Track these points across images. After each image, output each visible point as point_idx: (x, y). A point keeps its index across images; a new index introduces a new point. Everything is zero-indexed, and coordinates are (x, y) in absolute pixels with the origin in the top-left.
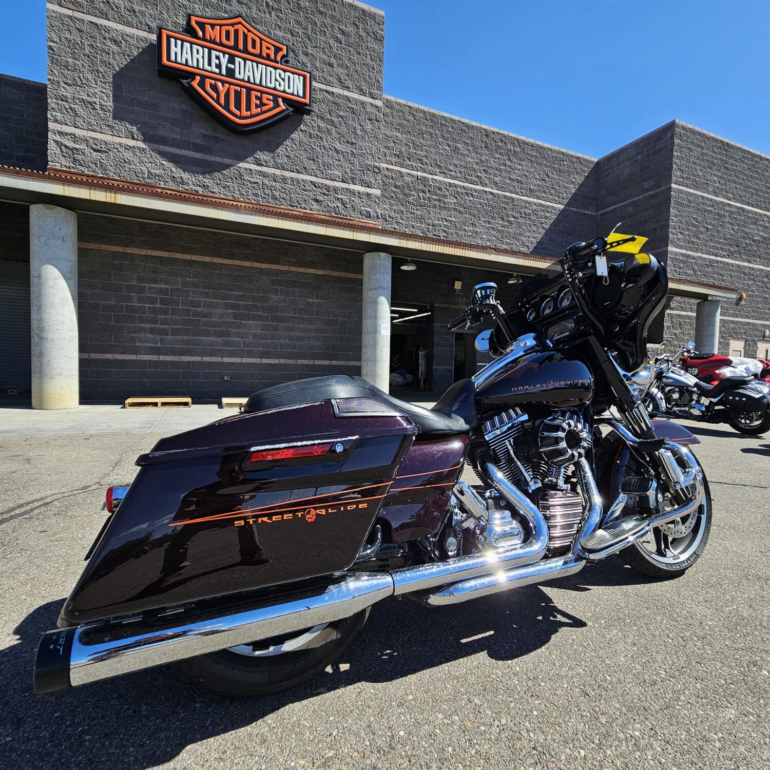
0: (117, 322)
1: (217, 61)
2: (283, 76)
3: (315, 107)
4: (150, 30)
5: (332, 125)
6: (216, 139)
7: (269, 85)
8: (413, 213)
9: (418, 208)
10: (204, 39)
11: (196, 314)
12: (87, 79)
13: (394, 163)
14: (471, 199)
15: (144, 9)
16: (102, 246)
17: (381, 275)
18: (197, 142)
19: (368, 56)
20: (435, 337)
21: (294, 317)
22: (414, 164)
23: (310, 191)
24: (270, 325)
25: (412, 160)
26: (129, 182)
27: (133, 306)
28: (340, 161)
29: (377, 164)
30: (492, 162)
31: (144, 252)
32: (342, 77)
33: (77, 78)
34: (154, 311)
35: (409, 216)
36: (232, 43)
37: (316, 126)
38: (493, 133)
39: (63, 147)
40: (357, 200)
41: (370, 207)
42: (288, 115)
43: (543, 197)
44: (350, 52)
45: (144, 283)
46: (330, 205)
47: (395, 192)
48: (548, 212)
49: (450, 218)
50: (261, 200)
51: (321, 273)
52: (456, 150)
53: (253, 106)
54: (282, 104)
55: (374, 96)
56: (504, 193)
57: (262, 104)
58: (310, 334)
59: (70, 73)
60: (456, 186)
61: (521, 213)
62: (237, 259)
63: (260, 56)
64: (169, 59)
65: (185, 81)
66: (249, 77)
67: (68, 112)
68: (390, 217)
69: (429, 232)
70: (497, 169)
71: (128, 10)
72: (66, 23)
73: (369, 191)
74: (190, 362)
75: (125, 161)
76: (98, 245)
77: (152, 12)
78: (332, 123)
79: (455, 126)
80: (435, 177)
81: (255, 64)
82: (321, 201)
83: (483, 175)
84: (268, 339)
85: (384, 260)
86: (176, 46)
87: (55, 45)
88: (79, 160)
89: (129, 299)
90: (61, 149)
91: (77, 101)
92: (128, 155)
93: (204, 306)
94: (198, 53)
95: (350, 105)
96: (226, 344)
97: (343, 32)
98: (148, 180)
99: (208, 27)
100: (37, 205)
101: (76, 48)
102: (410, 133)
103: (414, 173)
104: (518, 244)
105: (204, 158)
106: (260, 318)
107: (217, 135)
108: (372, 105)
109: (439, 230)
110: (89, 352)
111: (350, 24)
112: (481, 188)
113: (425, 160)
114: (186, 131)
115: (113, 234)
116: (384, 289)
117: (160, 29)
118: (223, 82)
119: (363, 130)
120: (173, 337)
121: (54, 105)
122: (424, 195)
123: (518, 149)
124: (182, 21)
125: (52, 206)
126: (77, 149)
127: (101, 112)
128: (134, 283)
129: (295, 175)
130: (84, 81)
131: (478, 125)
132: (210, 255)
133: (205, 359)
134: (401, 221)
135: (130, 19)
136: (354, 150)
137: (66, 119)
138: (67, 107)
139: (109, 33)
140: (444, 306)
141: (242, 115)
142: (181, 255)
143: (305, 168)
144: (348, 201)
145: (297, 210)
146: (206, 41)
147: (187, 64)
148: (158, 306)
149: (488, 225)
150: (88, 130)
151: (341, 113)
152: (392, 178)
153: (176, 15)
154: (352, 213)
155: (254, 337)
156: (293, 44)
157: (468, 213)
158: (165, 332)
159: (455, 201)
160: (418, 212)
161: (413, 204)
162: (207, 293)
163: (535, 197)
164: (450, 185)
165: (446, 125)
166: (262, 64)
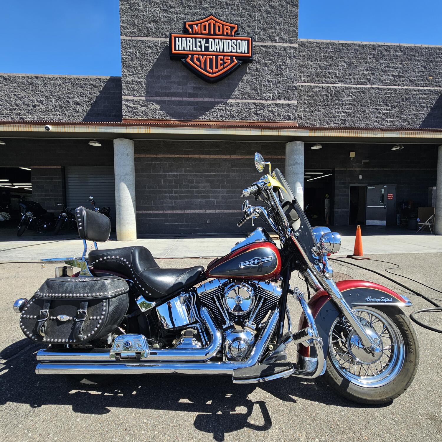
0: (154, 194)
1: (200, 44)
2: (235, 43)
3: (255, 57)
4: (166, 37)
5: (266, 66)
6: (200, 88)
7: (228, 50)
8: (320, 111)
9: (323, 107)
10: (193, 34)
11: (192, 187)
12: (138, 70)
13: (306, 81)
14: (362, 95)
15: (163, 26)
17: (297, 156)
18: (190, 91)
20: (336, 191)
22: (320, 79)
23: (253, 108)
24: (231, 190)
25: (318, 77)
26: (158, 120)
27: (161, 185)
28: (270, 87)
29: (294, 84)
30: (379, 67)
31: (166, 156)
32: (271, 35)
33: (134, 71)
34: (171, 187)
35: (317, 113)
36: (207, 32)
37: (256, 68)
38: (379, 46)
39: (129, 107)
40: (281, 109)
41: (290, 112)
42: (239, 66)
43: (421, 84)
44: (276, 17)
45: (166, 172)
46: (265, 115)
47: (307, 100)
48: (425, 94)
49: (346, 111)
50: (225, 118)
52: (351, 64)
53: (219, 65)
54: (236, 60)
55: (292, 41)
56: (388, 87)
57: (224, 63)
59: (131, 69)
60: (350, 88)
61: (402, 99)
62: (212, 155)
63: (223, 35)
64: (175, 50)
65: (183, 60)
66: (216, 49)
67: (130, 89)
68: (304, 116)
69: (331, 122)
70: (382, 71)
71: (156, 29)
72: (129, 44)
73: (290, 102)
74: (189, 213)
75: (156, 109)
76: (145, 155)
77: (167, 26)
79: (350, 48)
80: (335, 85)
81: (220, 40)
82: (259, 114)
83: (371, 77)
84: (230, 199)
85: (299, 145)
86: (178, 42)
87: (124, 56)
88: (135, 113)
89: (159, 181)
90: (128, 108)
91: (134, 83)
92: (157, 106)
93: (196, 182)
94: (189, 42)
95: (277, 51)
96: (207, 202)
97: (272, 7)
98: (167, 118)
99: (195, 26)
100: (116, 139)
101: (133, 56)
102: (317, 60)
103: (320, 85)
104: (400, 120)
105: (194, 100)
106: (225, 187)
107: (201, 86)
108: (291, 47)
109: (338, 120)
110: (142, 210)
112: (370, 86)
113: (328, 75)
114: (184, 87)
115: (151, 148)
116: (299, 164)
117: (171, 34)
118: (203, 55)
119: (285, 65)
120: (180, 200)
121: (124, 87)
122: (328, 98)
123: (400, 54)
124: (181, 27)
125: (122, 139)
126: (134, 107)
128: (162, 173)
129: (244, 101)
130: (137, 72)
131: (367, 43)
132: (198, 154)
133: (197, 211)
134: (311, 118)
135: (157, 33)
136: (279, 79)
137: (130, 93)
138: (130, 86)
139: (147, 44)
140: (342, 169)
141: (214, 71)
142: (183, 155)
143: (249, 96)
144: (276, 111)
145: (246, 121)
146: (194, 34)
147: (184, 50)
148: (173, 184)
149: (375, 111)
150: (139, 96)
151: (271, 57)
152: (306, 91)
153: (179, 24)
154: (278, 118)
155: (222, 198)
156: (242, 23)
157: (360, 105)
158: (176, 198)
159: (350, 98)
160: (324, 110)
161: (320, 105)
162: (197, 175)
163: (415, 85)
164: (346, 88)
165: (343, 49)
166: (224, 39)
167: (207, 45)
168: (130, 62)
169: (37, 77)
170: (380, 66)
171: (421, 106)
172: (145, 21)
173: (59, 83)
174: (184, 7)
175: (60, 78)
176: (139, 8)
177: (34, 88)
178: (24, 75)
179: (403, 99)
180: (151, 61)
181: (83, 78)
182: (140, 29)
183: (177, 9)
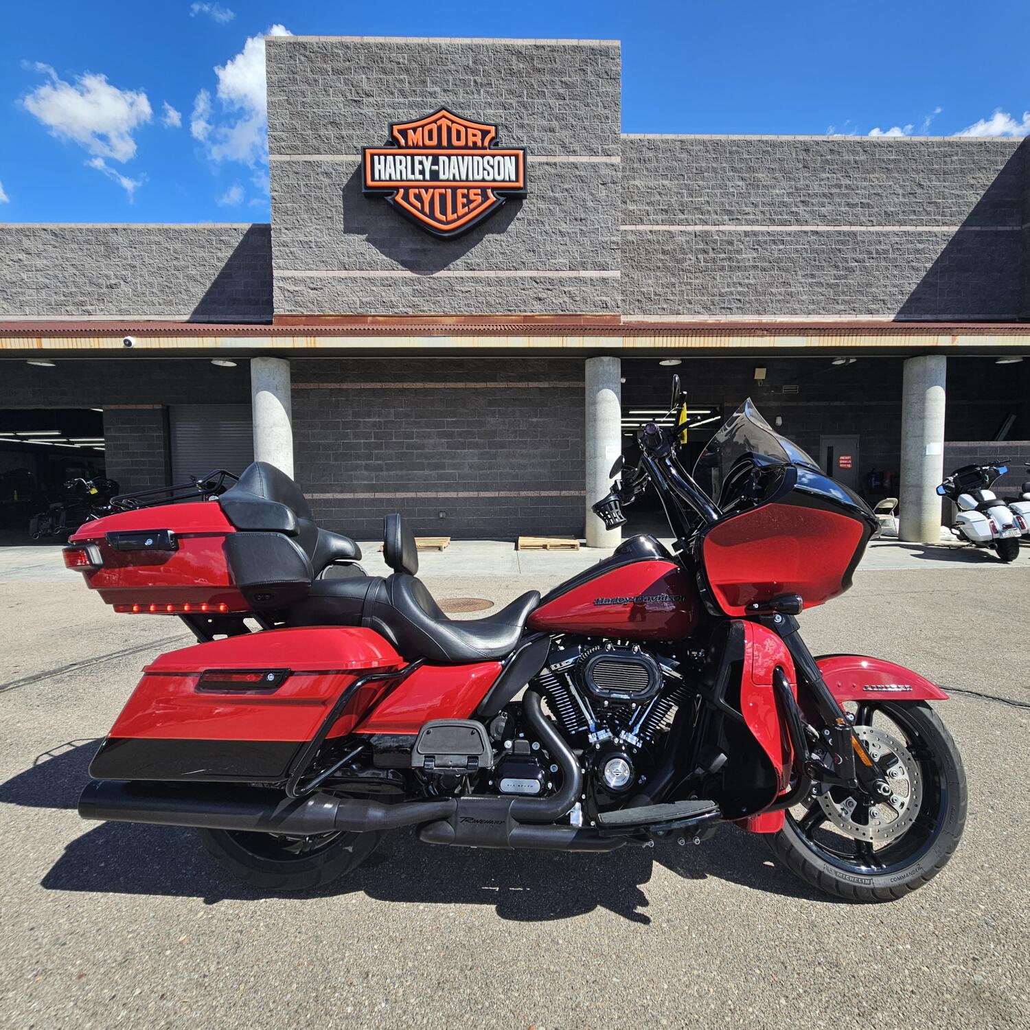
0: (336, 461)
1: (421, 167)
2: (491, 163)
3: (532, 188)
4: (357, 152)
5: (555, 203)
6: (425, 252)
7: (477, 177)
8: (690, 284)
9: (697, 275)
10: (407, 147)
11: (409, 446)
12: (303, 220)
13: (660, 222)
14: (781, 247)
15: (351, 132)
16: (321, 384)
19: (600, 104)
21: (515, 442)
22: (690, 217)
23: (530, 289)
24: (487, 452)
25: (686, 212)
26: (342, 316)
27: (349, 443)
28: (566, 245)
29: (614, 239)
30: (816, 187)
31: (357, 386)
32: (567, 141)
33: (295, 221)
34: (368, 446)
35: (684, 289)
36: (435, 142)
37: (535, 209)
38: (817, 143)
39: (286, 292)
40: (589, 289)
41: (606, 295)
43: (912, 220)
44: (575, 106)
45: (359, 417)
46: (555, 301)
47: (662, 260)
48: (921, 242)
49: (746, 281)
50: (474, 310)
51: (546, 385)
52: (755, 184)
53: (460, 206)
54: (492, 195)
55: (609, 153)
56: (837, 228)
57: (470, 202)
58: (534, 461)
59: (289, 217)
60: (755, 234)
61: (869, 252)
62: (449, 382)
63: (466, 147)
64: (373, 179)
65: (389, 198)
66: (454, 176)
67: (288, 256)
68: (656, 294)
69: (713, 305)
70: (824, 195)
71: (337, 138)
72: (285, 169)
73: (605, 274)
74: (404, 498)
75: (338, 294)
77: (358, 133)
78: (556, 201)
79: (752, 149)
80: (722, 228)
81: (460, 158)
82: (544, 299)
83: (801, 209)
84: (486, 469)
86: (379, 164)
87: (276, 193)
88: (299, 302)
89: (346, 436)
90: (284, 294)
91: (296, 244)
92: (341, 288)
93: (417, 437)
94: (401, 164)
95: (578, 173)
96: (440, 477)
97: (566, 85)
98: (360, 310)
99: (411, 132)
100: (257, 359)
101: (293, 192)
102: (683, 176)
103: (690, 228)
106: (476, 446)
107: (426, 247)
108: (606, 164)
109: (729, 300)
110: (313, 492)
111: (576, 71)
112: (798, 228)
113: (706, 207)
117: (365, 149)
118: (426, 189)
119: (596, 200)
120: (387, 473)
121: (277, 253)
122: (706, 256)
123: (862, 157)
124: (386, 133)
125: (266, 358)
126: (297, 292)
127: (315, 250)
128: (350, 418)
129: (512, 273)
130: (301, 222)
131: (790, 138)
132: (422, 381)
133: (420, 495)
134: (672, 298)
135: (339, 147)
136: (583, 228)
137: (288, 264)
138: (288, 251)
139: (321, 167)
141: (448, 219)
142: (392, 384)
143: (523, 263)
144: (577, 292)
146: (409, 148)
147: (390, 180)
148: (373, 440)
149: (810, 280)
150: (306, 269)
151: (566, 186)
152: (658, 242)
153: (381, 128)
154: (583, 307)
155: (471, 468)
156: (506, 119)
157: (776, 268)
158: (379, 468)
159: (755, 255)
160: (698, 281)
161: (690, 271)
162: (419, 423)
163: (896, 224)
164: (746, 234)
165: (738, 152)
166: (468, 155)
167: (435, 168)
168: (288, 205)
169: (115, 230)
170: (820, 185)
171: (912, 266)
172: (315, 125)
173: (157, 239)
174: (392, 94)
175: (159, 230)
176: (304, 100)
177: (110, 250)
178: (90, 226)
179: (872, 254)
180: (329, 202)
181: (204, 229)
182: (306, 141)
183: (378, 99)
